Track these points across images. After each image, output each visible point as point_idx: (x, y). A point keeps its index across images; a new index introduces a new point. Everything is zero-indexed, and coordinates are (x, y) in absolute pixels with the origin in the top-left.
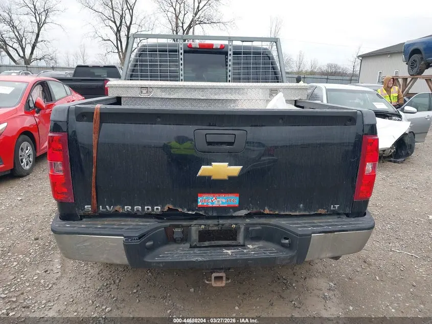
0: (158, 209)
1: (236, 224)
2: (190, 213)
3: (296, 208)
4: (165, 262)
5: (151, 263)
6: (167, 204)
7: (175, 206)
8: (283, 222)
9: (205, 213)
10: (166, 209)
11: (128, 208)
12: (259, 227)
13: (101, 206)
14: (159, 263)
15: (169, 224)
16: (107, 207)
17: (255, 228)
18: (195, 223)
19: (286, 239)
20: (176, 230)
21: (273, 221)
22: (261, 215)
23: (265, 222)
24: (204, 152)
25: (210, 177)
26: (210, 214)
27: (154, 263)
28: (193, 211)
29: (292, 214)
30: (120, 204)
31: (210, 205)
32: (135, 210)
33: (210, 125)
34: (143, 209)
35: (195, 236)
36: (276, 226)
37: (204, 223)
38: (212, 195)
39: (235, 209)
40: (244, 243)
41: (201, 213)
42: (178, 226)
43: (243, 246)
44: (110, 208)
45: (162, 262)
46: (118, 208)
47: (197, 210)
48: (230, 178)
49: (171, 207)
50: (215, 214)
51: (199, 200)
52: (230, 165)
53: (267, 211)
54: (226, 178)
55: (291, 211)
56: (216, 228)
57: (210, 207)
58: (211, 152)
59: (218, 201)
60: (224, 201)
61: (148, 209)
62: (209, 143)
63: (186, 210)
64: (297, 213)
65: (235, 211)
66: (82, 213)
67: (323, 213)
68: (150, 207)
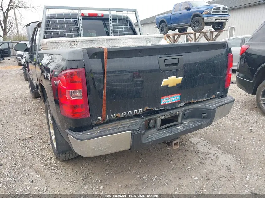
0: (141, 111)
1: (179, 112)
2: (158, 109)
3: (203, 97)
4: (153, 141)
5: (145, 143)
6: (145, 107)
7: (150, 107)
8: (200, 105)
9: (165, 108)
10: (145, 109)
11: (124, 113)
12: (188, 111)
13: (108, 116)
14: (149, 142)
15: (147, 119)
16: (112, 115)
17: (187, 112)
18: (159, 116)
19: (204, 113)
20: (151, 121)
21: (195, 106)
22: (189, 104)
23: (191, 107)
24: (164, 71)
25: (167, 86)
26: (167, 108)
27: (147, 143)
28: (159, 108)
29: (203, 100)
30: (119, 112)
31: (167, 103)
32: (128, 114)
33: (165, 54)
34: (133, 112)
35: (159, 123)
36: (198, 108)
37: (164, 115)
38: (168, 97)
39: (179, 102)
40: (182, 122)
41: (163, 108)
42: (151, 119)
43: (181, 123)
44: (113, 116)
45: (151, 141)
46: (118, 115)
47: (161, 107)
48: (177, 85)
49: (148, 108)
50: (169, 108)
51: (162, 101)
52: (177, 77)
53: (192, 101)
54: (175, 85)
55: (202, 99)
56: (169, 116)
57: (167, 104)
58: (167, 71)
59: (171, 100)
60: (173, 99)
61: (135, 112)
62: (167, 65)
63: (155, 108)
64: (205, 99)
65: (178, 104)
66: (95, 123)
67: (214, 97)
68: (136, 111)
